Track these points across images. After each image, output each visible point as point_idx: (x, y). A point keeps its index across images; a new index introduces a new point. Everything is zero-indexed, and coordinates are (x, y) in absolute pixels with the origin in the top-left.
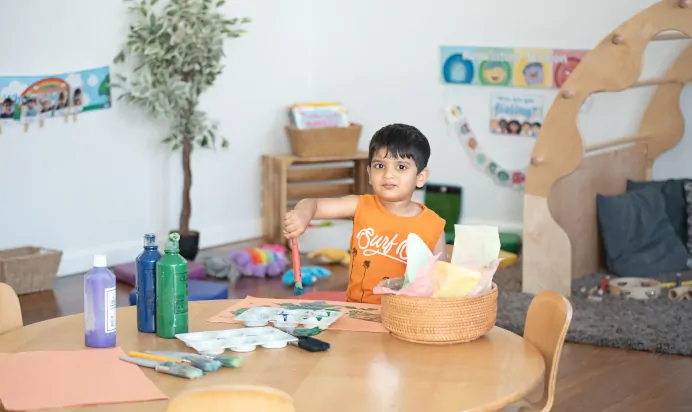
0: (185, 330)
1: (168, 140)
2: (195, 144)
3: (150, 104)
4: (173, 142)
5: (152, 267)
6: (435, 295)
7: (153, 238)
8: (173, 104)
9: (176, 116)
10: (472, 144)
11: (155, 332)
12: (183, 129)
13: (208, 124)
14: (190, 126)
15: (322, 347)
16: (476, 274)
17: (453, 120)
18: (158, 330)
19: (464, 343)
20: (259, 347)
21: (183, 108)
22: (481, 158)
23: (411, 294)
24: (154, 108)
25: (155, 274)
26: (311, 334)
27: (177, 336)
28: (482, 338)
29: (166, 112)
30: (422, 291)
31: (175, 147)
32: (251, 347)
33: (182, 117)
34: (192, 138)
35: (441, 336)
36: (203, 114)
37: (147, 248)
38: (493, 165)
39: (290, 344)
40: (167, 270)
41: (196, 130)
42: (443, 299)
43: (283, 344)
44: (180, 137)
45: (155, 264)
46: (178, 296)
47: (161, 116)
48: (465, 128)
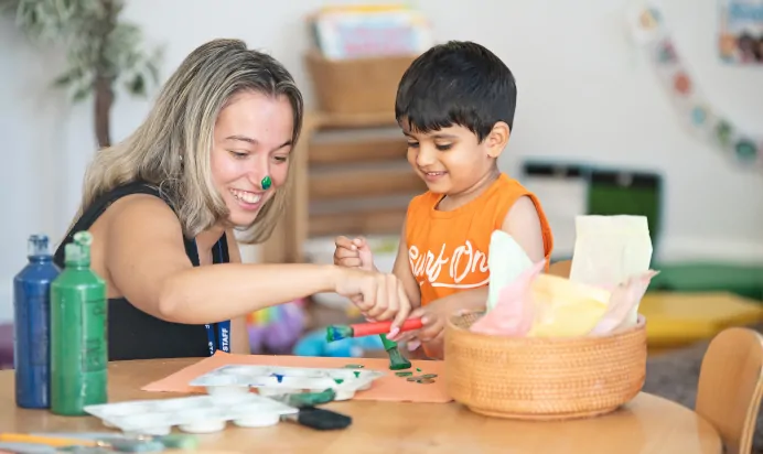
0: (102, 399)
1: (64, 81)
2: (120, 88)
3: (26, 10)
4: (74, 87)
5: (42, 292)
6: (532, 334)
7: (45, 240)
8: (72, 8)
9: (79, 34)
10: (682, 84)
11: (48, 407)
12: (94, 57)
13: (144, 47)
14: (108, 54)
15: (338, 422)
16: (602, 296)
17: (643, 36)
18: (53, 404)
19: (586, 418)
20: (230, 424)
21: (93, 17)
22: (700, 115)
23: (490, 331)
24: (34, 17)
25: (48, 303)
26: (318, 402)
27: (89, 409)
28: (619, 410)
29: (59, 25)
30: (510, 325)
31: (80, 95)
32: (216, 424)
33: (91, 34)
34: (114, 77)
35: (545, 403)
36: (133, 29)
37: (33, 260)
38: (724, 129)
39: (284, 420)
40: (69, 295)
41: (122, 59)
42: (547, 340)
43: (272, 419)
44: (89, 76)
45: (48, 286)
46: (89, 341)
47: (50, 31)
48: (667, 53)
